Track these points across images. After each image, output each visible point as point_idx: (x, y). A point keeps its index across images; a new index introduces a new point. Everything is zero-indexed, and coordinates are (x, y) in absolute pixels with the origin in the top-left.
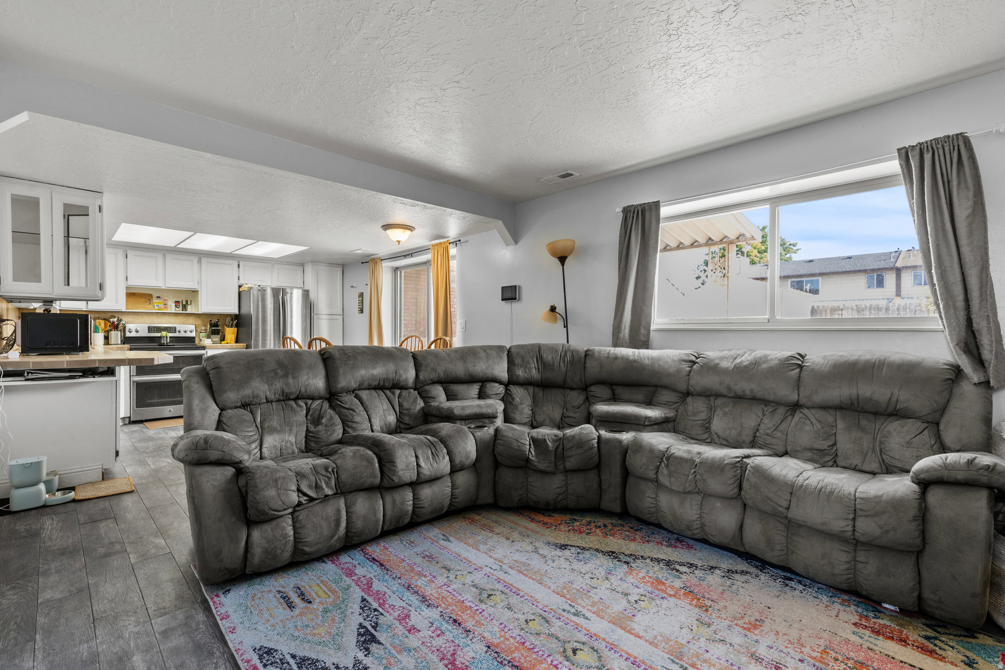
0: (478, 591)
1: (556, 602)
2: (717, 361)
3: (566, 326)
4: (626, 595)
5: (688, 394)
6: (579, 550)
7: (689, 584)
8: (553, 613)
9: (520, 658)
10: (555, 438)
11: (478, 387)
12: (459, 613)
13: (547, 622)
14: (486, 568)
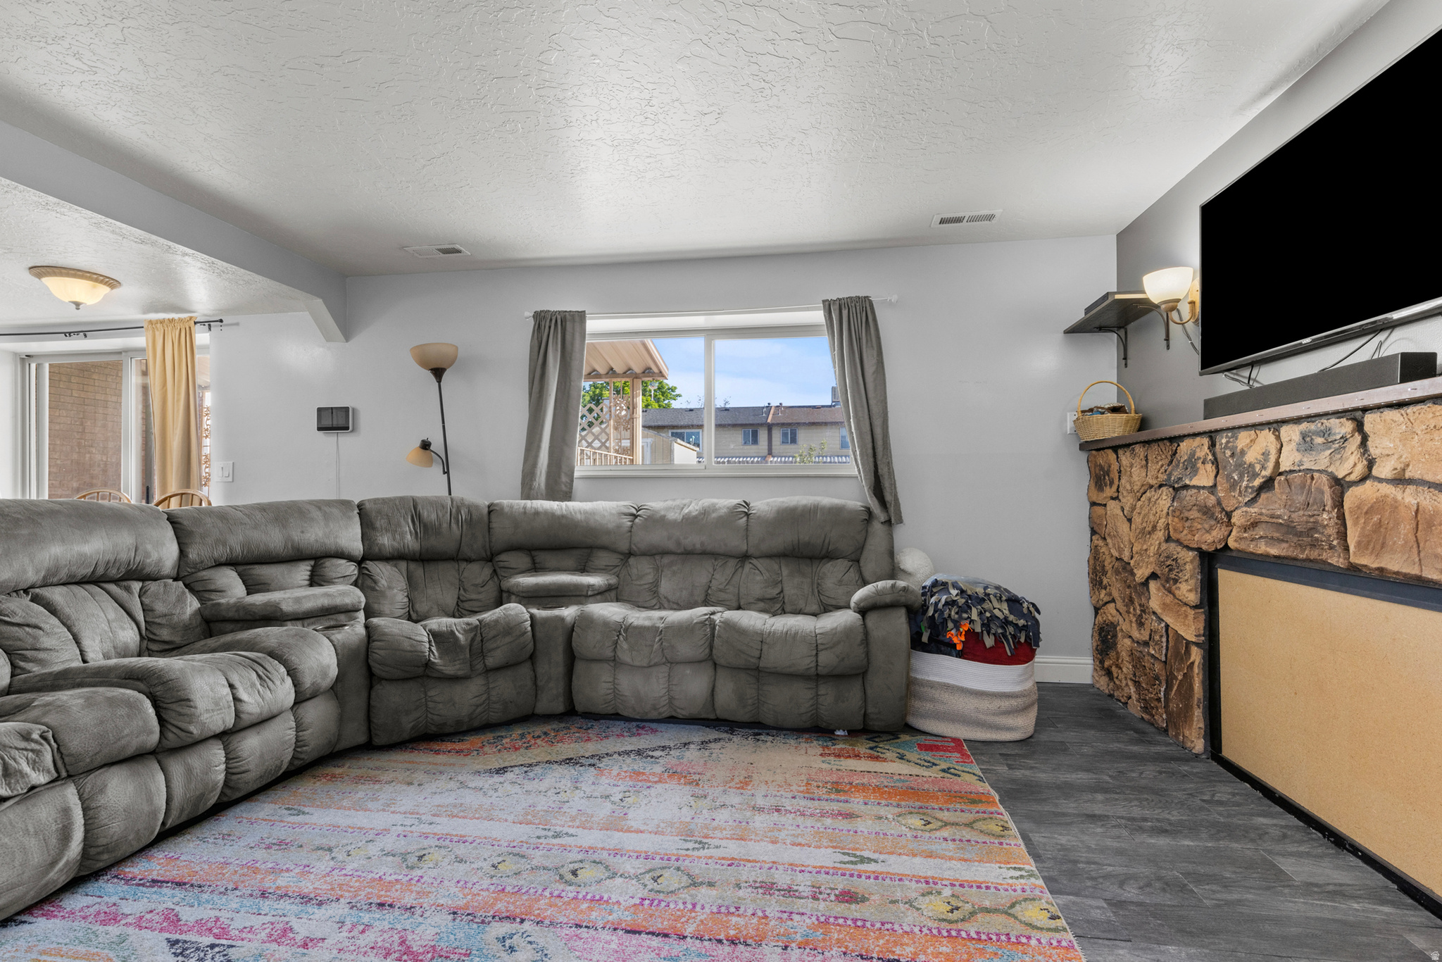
0: (398, 859)
1: (522, 832)
2: (663, 513)
3: (446, 472)
4: (607, 797)
5: (630, 554)
6: (525, 769)
7: (670, 766)
8: (525, 845)
9: (507, 907)
10: (467, 628)
11: (309, 568)
12: (383, 893)
13: (523, 857)
14: (394, 828)
